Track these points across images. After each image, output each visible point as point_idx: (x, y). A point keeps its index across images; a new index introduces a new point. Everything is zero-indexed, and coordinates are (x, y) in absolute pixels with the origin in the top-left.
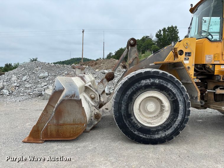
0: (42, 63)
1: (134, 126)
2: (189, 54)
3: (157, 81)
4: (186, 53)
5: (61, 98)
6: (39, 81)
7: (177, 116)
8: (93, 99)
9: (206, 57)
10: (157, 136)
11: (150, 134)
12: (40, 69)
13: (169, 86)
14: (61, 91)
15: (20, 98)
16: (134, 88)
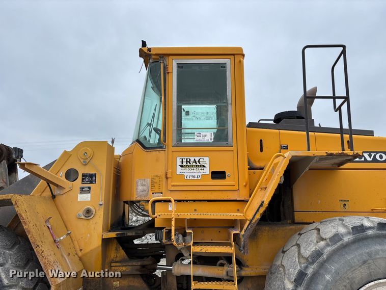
2: (90, 178)
4: (83, 175)
9: (137, 186)
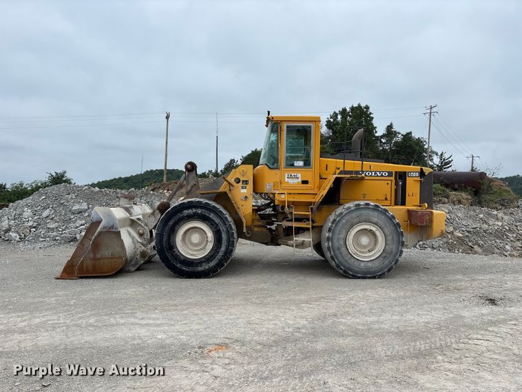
0: (78, 187)
1: (176, 259)
2: (246, 182)
3: (199, 211)
4: (243, 181)
5: (98, 230)
6: (72, 217)
7: (221, 247)
8: (141, 235)
9: (266, 186)
10: (200, 269)
11: (193, 266)
12: (74, 197)
13: (212, 216)
14: (99, 222)
15: (40, 245)
16: (176, 218)
